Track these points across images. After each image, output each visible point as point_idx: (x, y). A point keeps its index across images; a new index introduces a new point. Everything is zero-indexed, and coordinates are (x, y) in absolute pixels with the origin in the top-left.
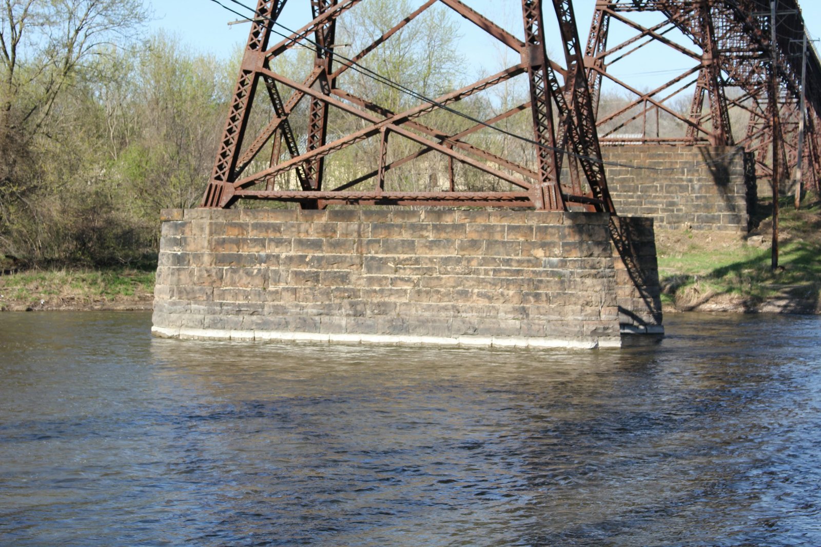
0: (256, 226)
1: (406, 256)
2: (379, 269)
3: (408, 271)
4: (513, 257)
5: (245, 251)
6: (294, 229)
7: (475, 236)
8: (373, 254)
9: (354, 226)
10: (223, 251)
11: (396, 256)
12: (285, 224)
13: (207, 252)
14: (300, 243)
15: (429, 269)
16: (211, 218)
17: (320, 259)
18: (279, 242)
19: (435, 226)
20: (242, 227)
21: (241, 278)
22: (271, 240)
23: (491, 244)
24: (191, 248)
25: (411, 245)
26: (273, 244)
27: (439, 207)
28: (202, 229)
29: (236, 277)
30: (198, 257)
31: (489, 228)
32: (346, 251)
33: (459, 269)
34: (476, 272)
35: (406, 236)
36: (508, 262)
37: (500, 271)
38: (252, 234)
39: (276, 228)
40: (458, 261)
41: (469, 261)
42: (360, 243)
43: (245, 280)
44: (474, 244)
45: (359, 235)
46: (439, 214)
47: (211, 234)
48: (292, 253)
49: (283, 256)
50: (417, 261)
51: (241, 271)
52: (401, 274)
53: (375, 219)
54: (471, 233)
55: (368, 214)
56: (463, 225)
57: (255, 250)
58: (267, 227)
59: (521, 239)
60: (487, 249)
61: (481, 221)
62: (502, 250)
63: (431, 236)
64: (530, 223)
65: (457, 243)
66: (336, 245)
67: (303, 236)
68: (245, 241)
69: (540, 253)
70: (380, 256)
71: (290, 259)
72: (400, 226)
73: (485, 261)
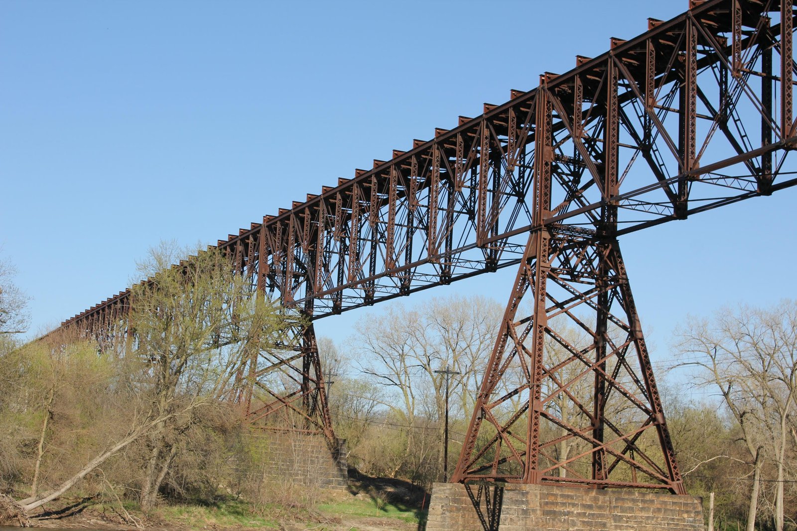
0: (562, 496)
1: (631, 515)
2: (619, 521)
3: (632, 523)
4: (675, 517)
5: (557, 509)
6: (580, 498)
7: (659, 506)
8: (616, 513)
9: (607, 498)
10: (547, 508)
11: (626, 514)
12: (576, 495)
13: (538, 508)
14: (584, 506)
15: (641, 522)
16: (540, 490)
17: (593, 514)
18: (574, 505)
19: (642, 501)
20: (555, 495)
21: (557, 523)
22: (569, 504)
23: (666, 510)
24: (531, 506)
25: (631, 509)
26: (571, 506)
27: (644, 490)
28: (536, 496)
29: (555, 523)
30: (534, 511)
31: (665, 503)
32: (604, 511)
33: (653, 522)
34: (660, 524)
35: (630, 505)
36: (673, 519)
37: (671, 524)
38: (559, 500)
39: (571, 497)
40: (653, 518)
41: (657, 518)
42: (610, 507)
43: (559, 524)
44: (659, 510)
45: (610, 503)
46: (644, 494)
47: (540, 499)
48: (579, 511)
49: (575, 512)
50: (635, 517)
51: (556, 520)
52: (629, 524)
53: (616, 495)
54: (656, 505)
55: (613, 492)
56: (654, 500)
57: (562, 509)
58: (568, 496)
59: (678, 509)
60: (664, 512)
61: (661, 499)
62: (670, 514)
63: (640, 505)
64: (681, 501)
65: (652, 509)
66: (600, 508)
67: (584, 502)
68: (557, 503)
69: (685, 516)
70: (619, 514)
71: (579, 514)
72: (627, 499)
73: (664, 519)
